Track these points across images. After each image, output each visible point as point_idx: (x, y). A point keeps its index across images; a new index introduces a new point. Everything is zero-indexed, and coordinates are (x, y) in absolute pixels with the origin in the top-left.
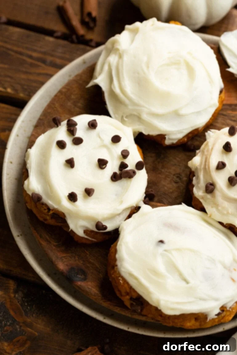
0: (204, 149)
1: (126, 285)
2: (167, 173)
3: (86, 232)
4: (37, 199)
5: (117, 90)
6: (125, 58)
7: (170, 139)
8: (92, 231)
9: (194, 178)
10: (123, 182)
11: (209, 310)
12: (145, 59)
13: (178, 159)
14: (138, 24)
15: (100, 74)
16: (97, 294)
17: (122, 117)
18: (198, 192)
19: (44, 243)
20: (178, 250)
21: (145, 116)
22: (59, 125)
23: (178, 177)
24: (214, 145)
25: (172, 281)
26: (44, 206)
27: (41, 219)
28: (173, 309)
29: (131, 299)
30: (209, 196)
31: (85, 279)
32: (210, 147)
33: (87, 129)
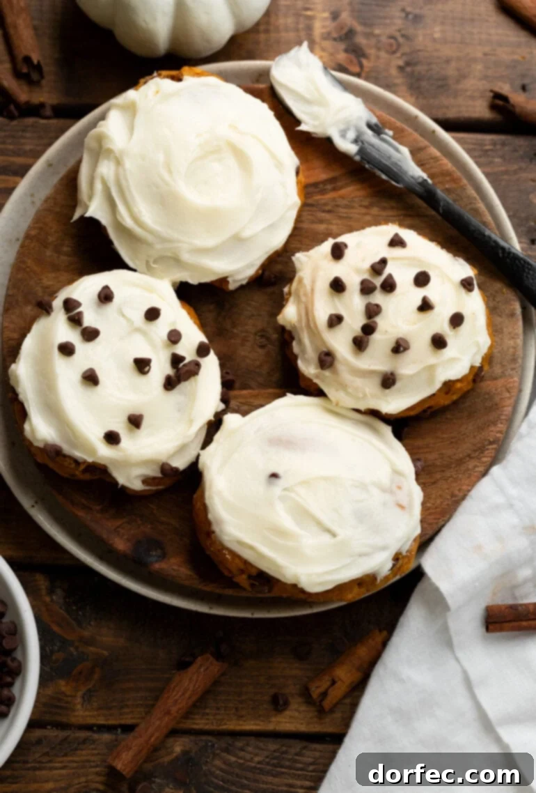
0: (297, 290)
1: (237, 561)
2: (244, 334)
3: (147, 481)
4: (55, 452)
5: (128, 222)
6: (128, 164)
7: (235, 281)
8: (154, 478)
9: (294, 344)
10: (184, 386)
11: (376, 568)
12: (161, 158)
13: (253, 303)
14: (131, 94)
15: (90, 197)
16: (191, 575)
17: (147, 262)
18: (308, 368)
19: (81, 513)
20: (305, 483)
21: (186, 257)
22: (50, 310)
23: (262, 336)
24: (313, 282)
25: (310, 540)
26: (67, 459)
27: (66, 476)
28: (320, 584)
29: (250, 577)
30: (327, 373)
31: (164, 556)
32: (309, 288)
33: (99, 306)
